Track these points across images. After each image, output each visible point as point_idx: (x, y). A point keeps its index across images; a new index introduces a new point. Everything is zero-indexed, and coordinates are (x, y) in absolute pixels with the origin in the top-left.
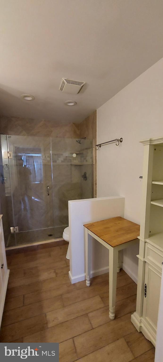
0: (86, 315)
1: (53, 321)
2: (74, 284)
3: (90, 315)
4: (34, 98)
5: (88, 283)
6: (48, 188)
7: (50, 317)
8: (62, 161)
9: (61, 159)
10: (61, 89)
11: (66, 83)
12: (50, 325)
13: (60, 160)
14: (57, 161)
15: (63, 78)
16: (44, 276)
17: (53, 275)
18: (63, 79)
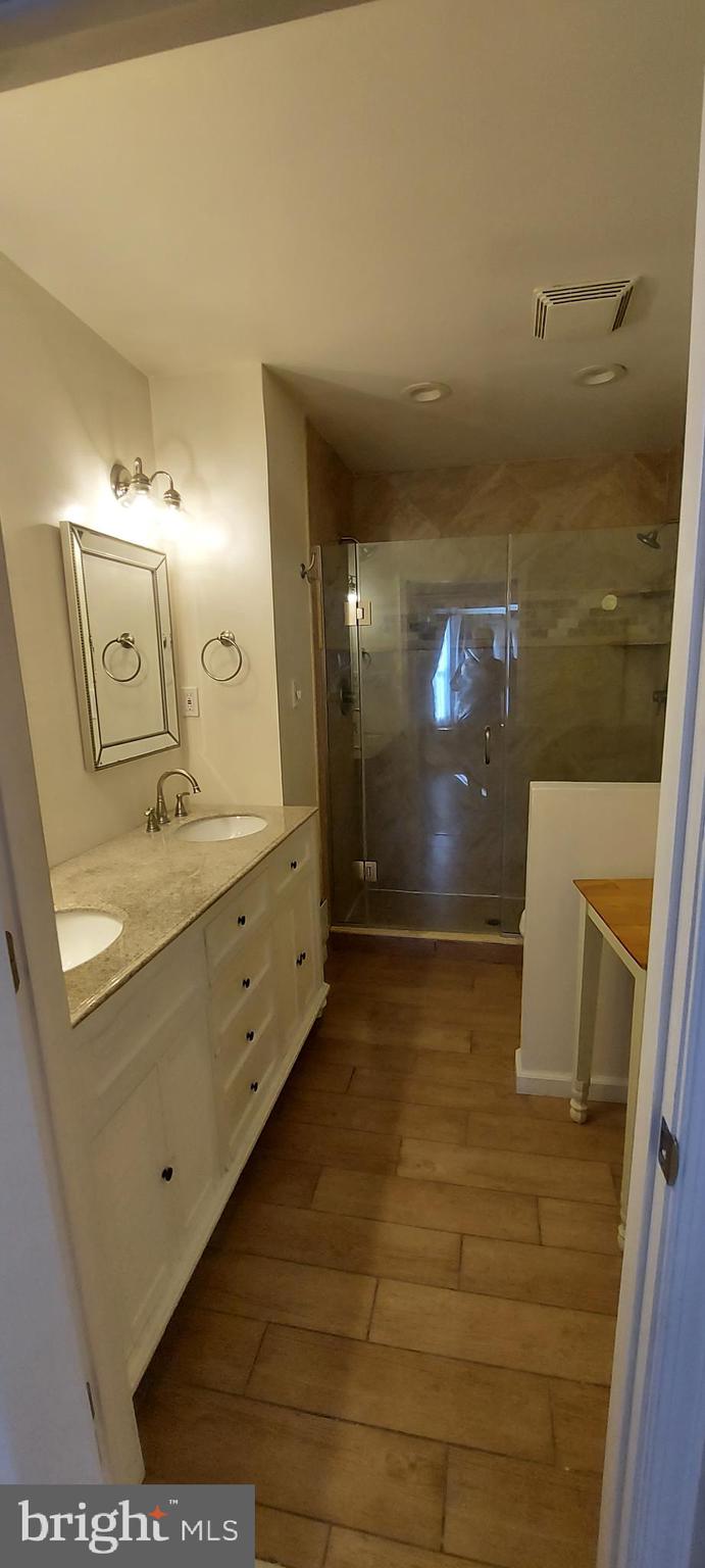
0: (536, 1200)
1: (419, 1166)
2: (526, 1097)
3: (547, 1205)
4: (447, 391)
5: (576, 1109)
6: (488, 734)
7: (412, 1150)
8: (572, 632)
9: (568, 622)
10: (540, 332)
11: (550, 305)
12: (403, 1172)
13: (563, 629)
14: (551, 633)
15: (535, 290)
16: (431, 1038)
17: (463, 1047)
18: (538, 293)
